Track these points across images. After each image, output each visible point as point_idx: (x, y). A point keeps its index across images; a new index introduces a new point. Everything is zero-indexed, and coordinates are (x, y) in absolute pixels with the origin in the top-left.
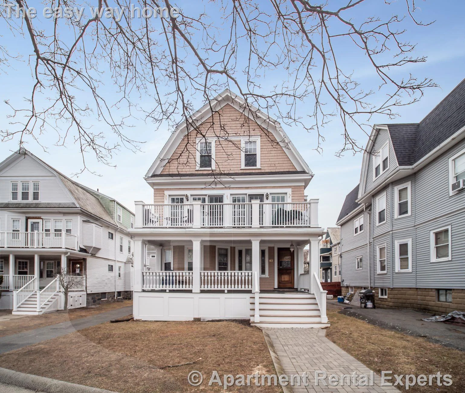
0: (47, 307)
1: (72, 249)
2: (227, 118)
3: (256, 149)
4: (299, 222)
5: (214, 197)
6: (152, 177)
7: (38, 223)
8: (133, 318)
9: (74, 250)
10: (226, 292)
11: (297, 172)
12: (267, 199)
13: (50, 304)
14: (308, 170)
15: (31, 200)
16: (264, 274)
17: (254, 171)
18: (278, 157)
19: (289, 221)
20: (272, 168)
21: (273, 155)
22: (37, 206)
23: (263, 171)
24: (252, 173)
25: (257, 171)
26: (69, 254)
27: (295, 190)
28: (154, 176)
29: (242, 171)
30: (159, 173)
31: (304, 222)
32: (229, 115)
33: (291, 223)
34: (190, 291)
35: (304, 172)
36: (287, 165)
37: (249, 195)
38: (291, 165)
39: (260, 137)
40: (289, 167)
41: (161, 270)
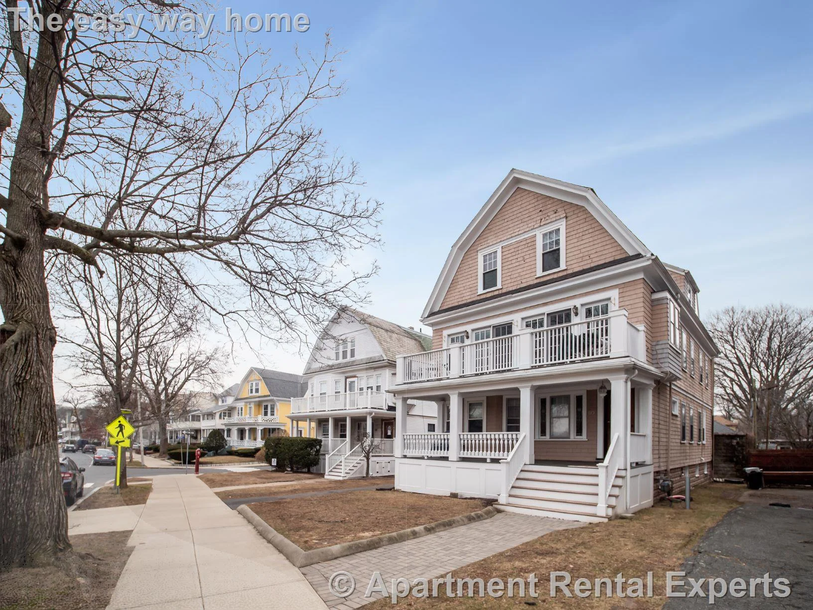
0: (352, 472)
1: (378, 409)
2: (517, 208)
3: (559, 240)
4: (597, 351)
5: (501, 327)
6: (428, 316)
7: (354, 382)
8: (394, 488)
9: (382, 409)
10: (488, 461)
11: (628, 259)
12: (576, 314)
13: (355, 469)
14: (644, 250)
15: (349, 359)
16: (581, 435)
17: (555, 276)
18: (596, 242)
19: (580, 351)
20: (586, 262)
21: (587, 241)
22: (352, 364)
23: (570, 272)
24: (553, 279)
25: (561, 274)
26: (374, 414)
27: (625, 290)
28: (432, 314)
29: (538, 281)
30: (437, 309)
31: (606, 348)
32: (520, 203)
33: (584, 353)
34: (446, 459)
35: (638, 256)
36: (611, 250)
37: (548, 314)
38: (619, 249)
39: (565, 219)
40: (614, 254)
41: (443, 432)
